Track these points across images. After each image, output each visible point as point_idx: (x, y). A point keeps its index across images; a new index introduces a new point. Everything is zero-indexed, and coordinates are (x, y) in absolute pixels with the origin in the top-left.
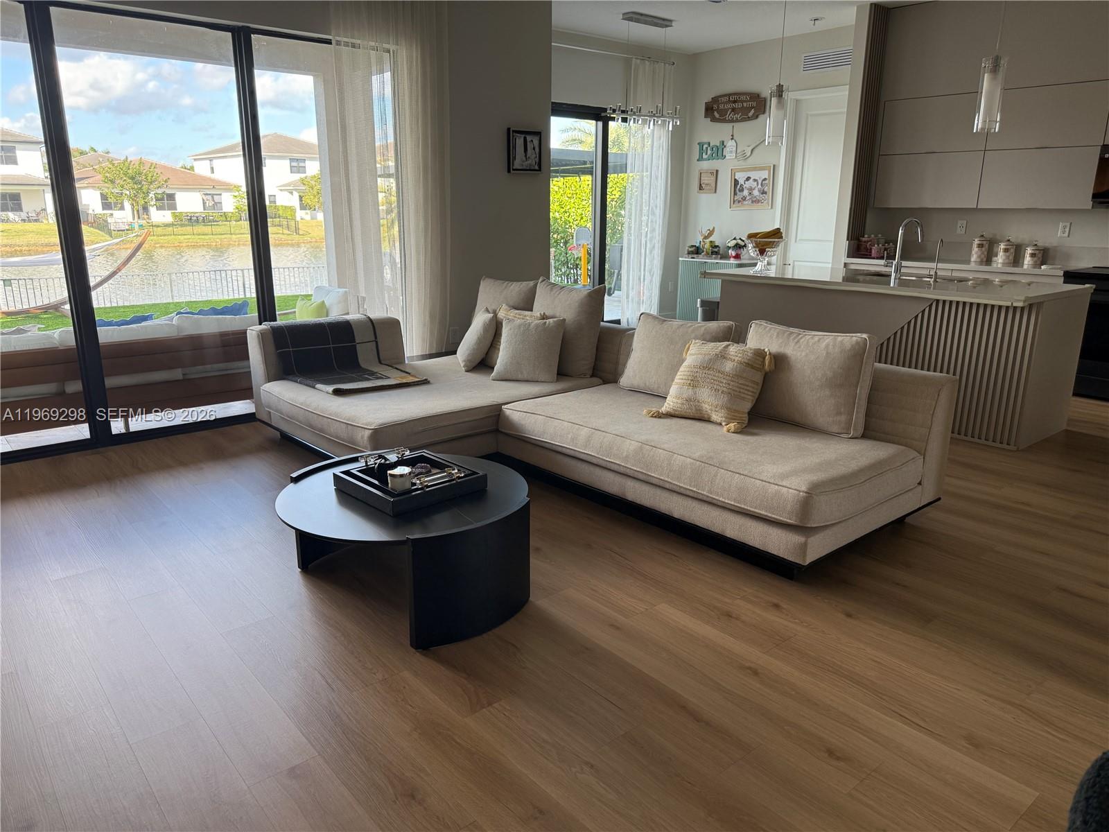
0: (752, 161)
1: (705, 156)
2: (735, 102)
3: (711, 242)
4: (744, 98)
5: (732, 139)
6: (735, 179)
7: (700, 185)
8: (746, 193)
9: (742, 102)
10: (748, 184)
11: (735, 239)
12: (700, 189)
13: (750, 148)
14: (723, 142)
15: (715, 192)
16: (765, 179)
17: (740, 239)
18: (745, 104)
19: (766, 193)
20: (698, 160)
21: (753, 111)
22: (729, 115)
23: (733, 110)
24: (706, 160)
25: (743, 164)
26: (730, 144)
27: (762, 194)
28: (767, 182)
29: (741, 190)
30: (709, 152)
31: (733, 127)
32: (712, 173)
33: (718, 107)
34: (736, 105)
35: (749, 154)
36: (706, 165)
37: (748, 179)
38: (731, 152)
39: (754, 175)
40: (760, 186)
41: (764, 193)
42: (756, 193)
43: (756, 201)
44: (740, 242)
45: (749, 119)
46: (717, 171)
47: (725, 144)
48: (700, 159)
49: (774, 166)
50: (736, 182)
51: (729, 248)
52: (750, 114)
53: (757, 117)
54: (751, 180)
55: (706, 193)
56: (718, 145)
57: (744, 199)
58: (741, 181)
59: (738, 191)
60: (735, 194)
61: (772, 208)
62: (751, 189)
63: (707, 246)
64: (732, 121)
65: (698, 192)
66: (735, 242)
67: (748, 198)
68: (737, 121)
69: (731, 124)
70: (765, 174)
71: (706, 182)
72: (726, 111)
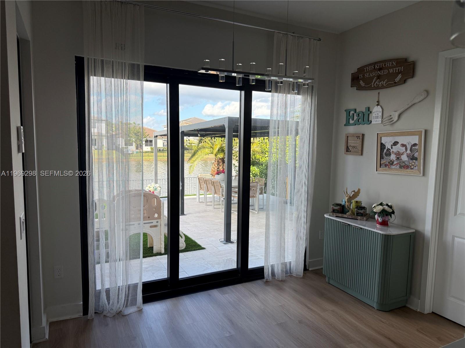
0: (400, 126)
1: (351, 122)
2: (380, 69)
3: (357, 202)
4: (388, 64)
5: (378, 105)
6: (381, 144)
7: (347, 147)
8: (393, 157)
9: (388, 68)
10: (395, 149)
11: (381, 204)
12: (347, 151)
13: (396, 115)
14: (369, 108)
15: (362, 154)
16: (415, 145)
17: (387, 205)
18: (391, 71)
19: (416, 159)
20: (345, 125)
21: (400, 76)
22: (375, 82)
23: (379, 77)
24: (352, 125)
25: (388, 129)
26: (376, 111)
27: (412, 159)
28: (417, 147)
29: (389, 154)
30: (355, 118)
31: (379, 93)
32: (358, 137)
33: (364, 76)
34: (381, 73)
35: (396, 119)
36: (352, 129)
37: (396, 143)
38: (377, 117)
39: (402, 140)
40: (409, 152)
41: (414, 158)
42: (404, 158)
43: (404, 166)
44: (386, 208)
45: (396, 84)
46: (363, 135)
47: (371, 110)
48: (348, 124)
49: (426, 131)
50: (383, 146)
51: (375, 213)
52: (397, 79)
53: (405, 82)
54: (399, 145)
55: (352, 154)
56: (364, 111)
57: (392, 163)
58: (388, 146)
59: (384, 155)
60: (382, 157)
61: (424, 175)
62: (399, 155)
63: (353, 206)
64: (377, 88)
65: (345, 153)
66: (380, 208)
67: (395, 163)
68: (383, 87)
69: (377, 91)
70: (415, 139)
71: (352, 145)
72: (372, 78)
